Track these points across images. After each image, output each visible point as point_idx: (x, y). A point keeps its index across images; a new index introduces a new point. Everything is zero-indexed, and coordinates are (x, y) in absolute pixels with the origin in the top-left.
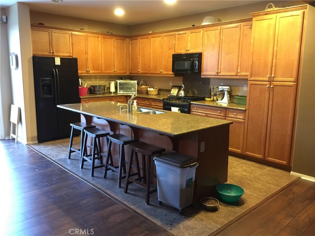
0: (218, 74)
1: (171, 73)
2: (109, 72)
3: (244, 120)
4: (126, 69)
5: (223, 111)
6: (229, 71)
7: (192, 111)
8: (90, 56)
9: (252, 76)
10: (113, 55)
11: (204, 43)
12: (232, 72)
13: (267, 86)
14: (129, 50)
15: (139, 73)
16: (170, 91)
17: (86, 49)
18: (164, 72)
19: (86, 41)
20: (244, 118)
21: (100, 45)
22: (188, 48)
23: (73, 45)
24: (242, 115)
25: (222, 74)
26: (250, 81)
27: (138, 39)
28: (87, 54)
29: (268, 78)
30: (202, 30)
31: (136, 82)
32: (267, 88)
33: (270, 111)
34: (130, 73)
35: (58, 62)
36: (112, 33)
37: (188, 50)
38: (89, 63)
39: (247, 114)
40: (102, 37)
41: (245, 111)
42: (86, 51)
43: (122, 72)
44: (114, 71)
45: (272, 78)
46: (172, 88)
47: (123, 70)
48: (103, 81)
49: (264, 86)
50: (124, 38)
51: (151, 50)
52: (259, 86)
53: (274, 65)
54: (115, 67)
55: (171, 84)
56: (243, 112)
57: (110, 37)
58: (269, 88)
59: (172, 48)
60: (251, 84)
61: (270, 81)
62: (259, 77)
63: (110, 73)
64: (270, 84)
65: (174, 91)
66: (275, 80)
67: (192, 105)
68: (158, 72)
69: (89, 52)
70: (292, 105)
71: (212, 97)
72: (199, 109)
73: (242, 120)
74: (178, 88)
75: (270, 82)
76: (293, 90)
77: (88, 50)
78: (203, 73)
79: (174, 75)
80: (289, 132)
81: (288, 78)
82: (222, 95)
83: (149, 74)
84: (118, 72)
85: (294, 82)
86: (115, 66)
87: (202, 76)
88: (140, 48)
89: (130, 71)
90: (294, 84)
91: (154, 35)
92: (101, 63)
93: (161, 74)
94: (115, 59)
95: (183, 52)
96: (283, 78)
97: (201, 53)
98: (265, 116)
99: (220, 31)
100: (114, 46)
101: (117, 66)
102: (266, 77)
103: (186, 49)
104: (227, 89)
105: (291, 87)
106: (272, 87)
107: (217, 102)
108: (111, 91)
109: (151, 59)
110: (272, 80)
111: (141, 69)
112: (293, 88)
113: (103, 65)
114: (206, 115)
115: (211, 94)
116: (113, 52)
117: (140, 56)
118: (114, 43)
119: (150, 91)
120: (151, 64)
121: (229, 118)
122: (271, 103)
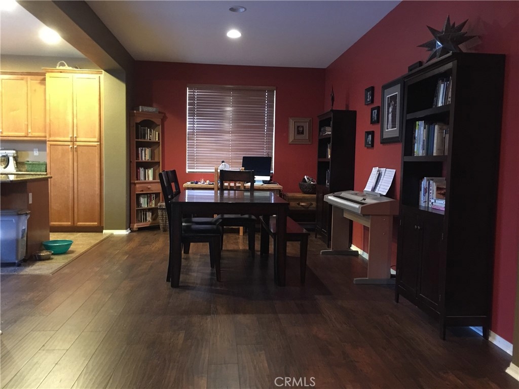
6: (16, 131)
9: (51, 135)
12: (19, 132)
13: (71, 146)
25: (5, 134)
26: (49, 141)
29: (70, 138)
33: (75, 173)
45: (75, 138)
49: (66, 147)
52: (60, 147)
53: (75, 125)
58: (72, 149)
60: (51, 145)
62: (59, 136)
66: (78, 140)
70: (97, 165)
75: (72, 143)
76: (97, 150)
80: (98, 192)
81: (91, 138)
82: (5, 161)
90: (97, 144)
96: (86, 138)
102: (67, 137)
104: (13, 153)
105: (95, 147)
106: (76, 148)
110: (74, 141)
122: (75, 164)
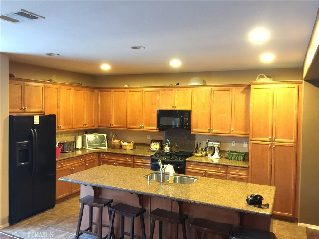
0: (210, 131)
1: (155, 128)
2: (79, 126)
3: (247, 177)
4: (94, 122)
5: (224, 168)
6: (222, 129)
7: (187, 169)
8: (61, 110)
9: (253, 136)
10: (83, 107)
11: (194, 102)
12: (224, 130)
13: (270, 146)
14: (98, 102)
15: (111, 126)
16: (149, 145)
17: (59, 103)
18: (145, 127)
19: (59, 94)
20: (247, 175)
21: (72, 97)
22: (175, 105)
23: (46, 98)
24: (245, 172)
25: (214, 131)
26: (251, 140)
27: (111, 91)
28: (59, 107)
29: (269, 139)
30: (190, 89)
31: (105, 135)
32: (269, 148)
33: (273, 169)
34: (98, 127)
35: (36, 121)
36: (82, 84)
37: (176, 107)
38: (60, 118)
39: (250, 171)
40: (74, 89)
41: (248, 168)
42: (58, 105)
43: (91, 125)
44: (84, 125)
45: (273, 139)
46: (152, 143)
47: (92, 123)
48: (68, 136)
49: (265, 145)
50: (92, 89)
51: (129, 104)
52: (260, 145)
53: (274, 128)
54: (85, 121)
55: (149, 138)
56: (245, 169)
57: (81, 89)
58: (271, 148)
59: (155, 104)
60: (252, 143)
61: (272, 141)
62: (261, 137)
63: (80, 128)
64: (272, 144)
65: (155, 146)
66: (276, 141)
67: (187, 163)
68: (138, 127)
69: (61, 105)
70: (293, 163)
71: (200, 152)
72: (195, 166)
73: (245, 177)
74: (159, 143)
75: (271, 143)
77: (60, 104)
78: (193, 130)
79: (158, 131)
80: (293, 187)
81: (288, 139)
82: (212, 150)
83: (125, 128)
84: (87, 125)
85: (294, 143)
86: (85, 119)
87: (191, 133)
88: (113, 101)
89: (98, 124)
90: (294, 145)
91: (131, 89)
92: (72, 117)
93: (141, 129)
94: (85, 112)
95: (169, 108)
96: (283, 139)
97: (191, 111)
98: (268, 173)
99: (210, 92)
100: (84, 98)
101: (86, 119)
102: (267, 137)
103: (173, 106)
104: (218, 145)
105: (291, 148)
106: (274, 147)
107: (207, 157)
108: (78, 147)
109: (129, 113)
110: (273, 141)
111: (115, 123)
112: (293, 148)
113: (74, 119)
114: (204, 172)
115: (198, 149)
116: (83, 105)
117: (113, 109)
118: (84, 95)
119: (125, 146)
120: (129, 118)
121: (230, 175)
122: (273, 161)
